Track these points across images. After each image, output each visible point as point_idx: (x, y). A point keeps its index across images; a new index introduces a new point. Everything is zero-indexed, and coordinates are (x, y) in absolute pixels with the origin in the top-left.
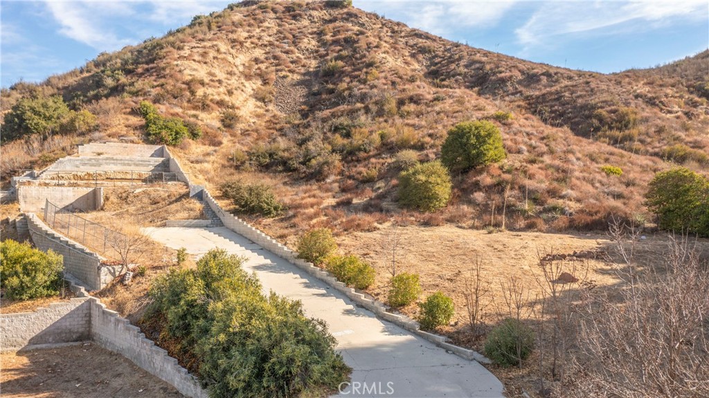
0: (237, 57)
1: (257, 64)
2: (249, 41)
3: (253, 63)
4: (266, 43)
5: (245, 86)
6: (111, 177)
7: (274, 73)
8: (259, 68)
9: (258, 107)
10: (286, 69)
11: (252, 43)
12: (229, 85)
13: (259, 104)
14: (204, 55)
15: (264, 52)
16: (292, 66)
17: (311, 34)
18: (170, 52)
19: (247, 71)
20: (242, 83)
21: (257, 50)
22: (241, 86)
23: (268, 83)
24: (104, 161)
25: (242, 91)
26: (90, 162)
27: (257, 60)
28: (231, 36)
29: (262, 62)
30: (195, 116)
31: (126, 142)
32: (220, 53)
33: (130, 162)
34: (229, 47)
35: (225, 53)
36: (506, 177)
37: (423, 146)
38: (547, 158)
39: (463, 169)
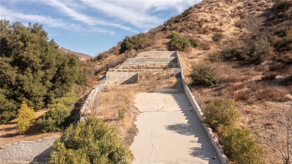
0: (228, 8)
1: (238, 9)
3: (237, 9)
5: (230, 21)
6: (148, 67)
7: (248, 13)
8: (240, 11)
9: (236, 30)
10: (255, 9)
12: (222, 21)
13: (237, 28)
14: (211, 9)
15: (243, 3)
16: (258, 7)
18: (194, 10)
19: (233, 13)
20: (229, 20)
21: (239, 3)
22: (228, 21)
23: (243, 18)
24: (146, 60)
25: (229, 23)
26: (140, 60)
27: (239, 8)
29: (242, 8)
30: (199, 37)
31: (160, 50)
32: (219, 7)
33: (158, 60)
34: (225, 4)
35: (222, 7)
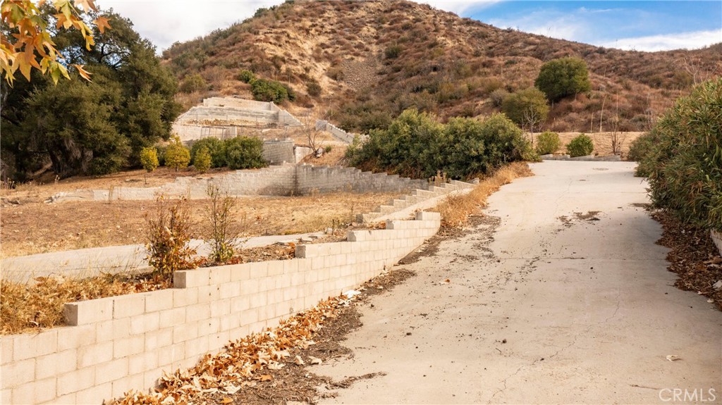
0: (304, 42)
2: (314, 29)
3: (320, 48)
4: (329, 31)
5: (317, 66)
7: (341, 56)
8: (326, 52)
10: (351, 53)
11: (317, 31)
12: (304, 64)
13: (332, 81)
14: (278, 39)
15: (327, 38)
16: (357, 50)
17: (370, 22)
19: (316, 54)
20: (314, 64)
21: (321, 37)
22: (313, 66)
23: (336, 64)
25: (315, 70)
26: (216, 112)
27: (323, 45)
28: (297, 24)
29: (328, 47)
32: (290, 38)
34: (297, 34)
35: (294, 39)
36: (595, 101)
37: (510, 90)
38: (625, 92)
39: (554, 99)
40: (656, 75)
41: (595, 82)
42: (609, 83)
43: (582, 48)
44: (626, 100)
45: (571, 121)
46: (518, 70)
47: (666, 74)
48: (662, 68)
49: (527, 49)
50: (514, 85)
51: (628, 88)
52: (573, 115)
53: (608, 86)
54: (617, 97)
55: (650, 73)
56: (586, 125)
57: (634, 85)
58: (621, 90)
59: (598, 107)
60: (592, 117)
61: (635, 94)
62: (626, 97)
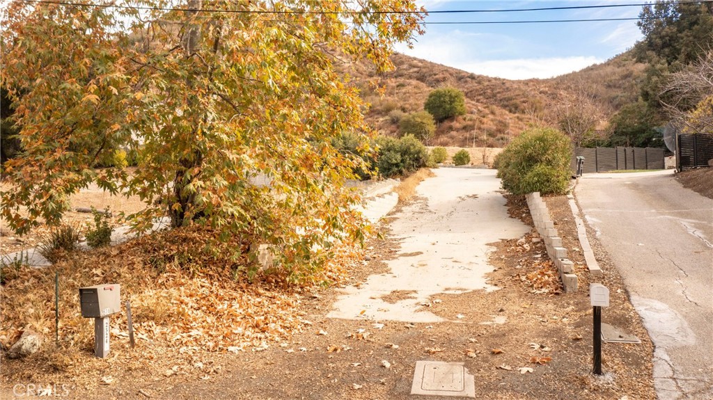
36: (470, 123)
37: (404, 110)
38: (491, 117)
39: (440, 120)
40: (515, 100)
41: (469, 107)
42: (480, 108)
43: (456, 73)
44: (492, 123)
45: (452, 138)
46: (408, 93)
47: (522, 100)
48: (519, 95)
49: (411, 71)
50: (407, 106)
51: (493, 113)
52: (454, 133)
53: (479, 110)
54: (485, 120)
55: (510, 99)
56: (463, 141)
57: (498, 110)
58: (488, 114)
59: (472, 128)
60: (467, 135)
61: (499, 118)
62: (492, 120)
